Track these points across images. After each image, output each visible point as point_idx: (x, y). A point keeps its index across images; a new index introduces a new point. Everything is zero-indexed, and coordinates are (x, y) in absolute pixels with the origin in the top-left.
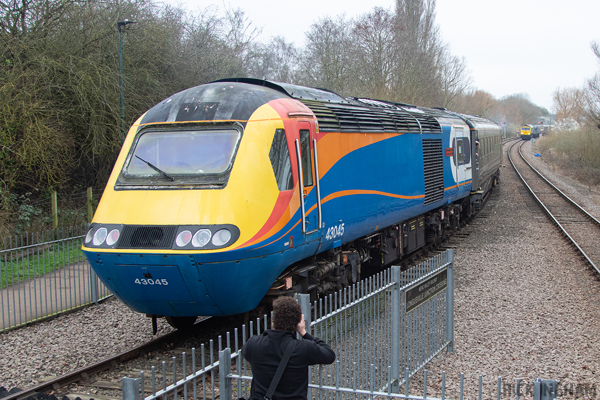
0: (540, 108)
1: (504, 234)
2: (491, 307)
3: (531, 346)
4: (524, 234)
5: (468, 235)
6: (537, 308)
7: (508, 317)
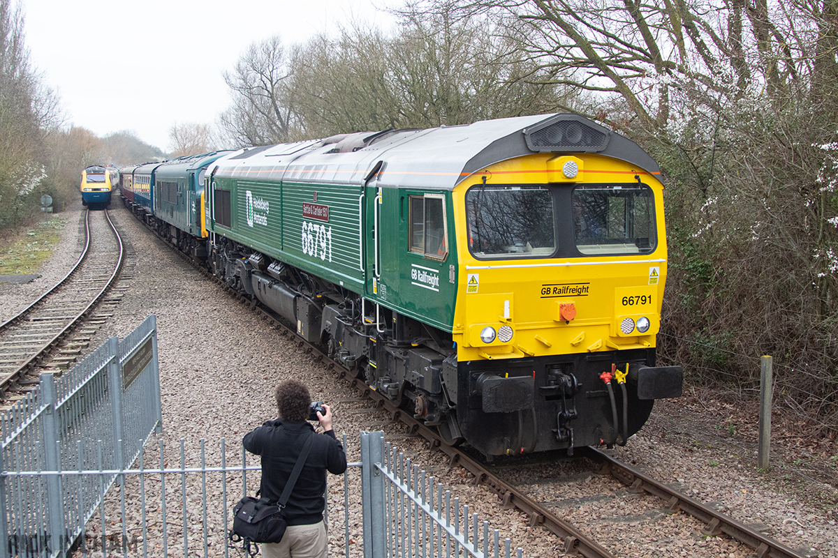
0: (150, 147)
1: (160, 296)
2: (184, 378)
3: (248, 416)
4: (185, 296)
5: (120, 300)
6: (236, 376)
7: (207, 389)
